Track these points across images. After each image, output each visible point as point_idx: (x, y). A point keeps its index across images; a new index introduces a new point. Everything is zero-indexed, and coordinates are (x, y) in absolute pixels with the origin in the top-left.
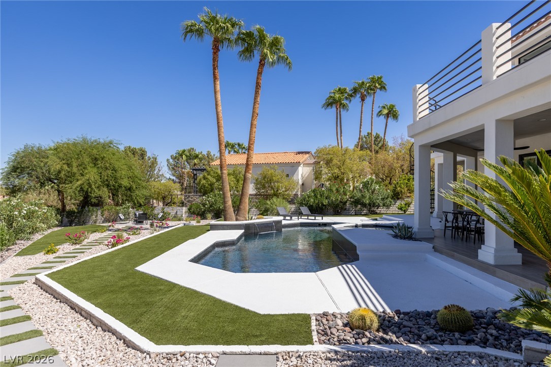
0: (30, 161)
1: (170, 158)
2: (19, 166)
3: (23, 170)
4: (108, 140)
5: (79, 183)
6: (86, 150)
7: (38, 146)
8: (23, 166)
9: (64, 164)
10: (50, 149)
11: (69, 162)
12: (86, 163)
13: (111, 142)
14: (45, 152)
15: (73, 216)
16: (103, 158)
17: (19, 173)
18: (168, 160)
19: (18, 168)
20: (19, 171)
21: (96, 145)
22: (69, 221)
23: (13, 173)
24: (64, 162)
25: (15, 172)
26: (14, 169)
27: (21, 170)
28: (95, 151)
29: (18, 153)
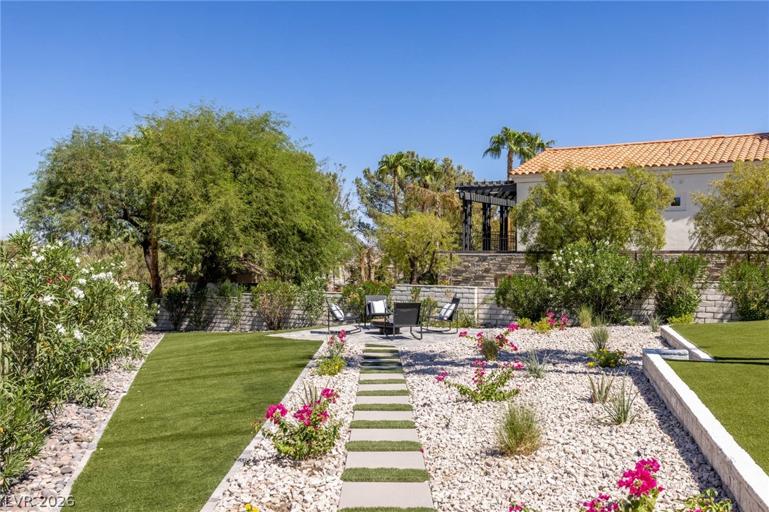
0: (86, 168)
1: (361, 176)
2: (61, 180)
3: (69, 190)
4: (259, 113)
5: (200, 219)
6: (211, 137)
7: (101, 132)
8: (69, 180)
9: (164, 171)
10: (127, 142)
11: (174, 167)
12: (215, 169)
13: (265, 120)
14: (116, 147)
15: (182, 306)
16: (252, 157)
17: (62, 197)
18: (357, 181)
19: (58, 187)
20: (61, 191)
21: (232, 126)
22: (171, 318)
23: (49, 199)
24: (164, 165)
25: (53, 194)
26: (51, 189)
27: (66, 191)
28: (233, 139)
29: (59, 150)
